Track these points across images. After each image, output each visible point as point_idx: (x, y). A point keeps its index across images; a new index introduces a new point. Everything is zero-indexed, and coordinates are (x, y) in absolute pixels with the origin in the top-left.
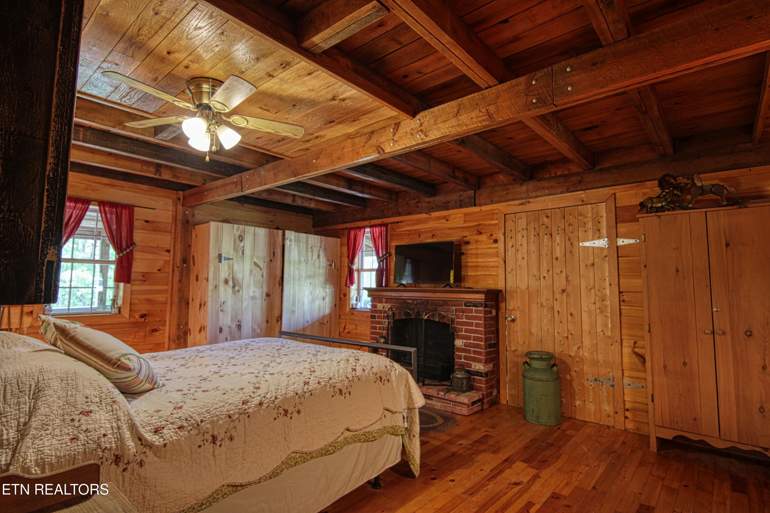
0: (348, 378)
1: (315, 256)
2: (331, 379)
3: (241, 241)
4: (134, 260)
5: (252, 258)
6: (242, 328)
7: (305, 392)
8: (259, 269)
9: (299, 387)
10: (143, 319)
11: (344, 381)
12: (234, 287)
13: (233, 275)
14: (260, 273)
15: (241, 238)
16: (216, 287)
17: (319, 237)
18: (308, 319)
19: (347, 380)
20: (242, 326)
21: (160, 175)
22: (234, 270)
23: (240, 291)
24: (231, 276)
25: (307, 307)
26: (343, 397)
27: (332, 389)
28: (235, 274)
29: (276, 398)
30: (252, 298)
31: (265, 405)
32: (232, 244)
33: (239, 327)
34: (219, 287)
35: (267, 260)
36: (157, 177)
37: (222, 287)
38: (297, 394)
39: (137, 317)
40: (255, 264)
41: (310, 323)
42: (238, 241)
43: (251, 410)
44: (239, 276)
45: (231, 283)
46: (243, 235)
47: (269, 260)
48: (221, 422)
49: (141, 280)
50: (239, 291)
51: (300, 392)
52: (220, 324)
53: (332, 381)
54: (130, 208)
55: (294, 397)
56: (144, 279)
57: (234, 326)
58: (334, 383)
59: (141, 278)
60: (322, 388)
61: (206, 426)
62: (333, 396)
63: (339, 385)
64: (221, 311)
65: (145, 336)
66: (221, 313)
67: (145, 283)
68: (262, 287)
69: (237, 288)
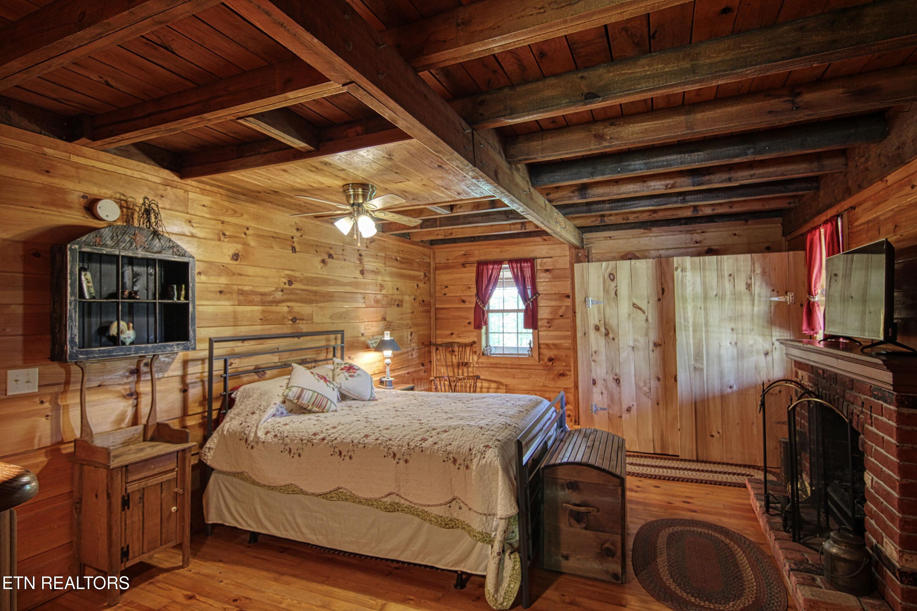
0: (409, 445)
1: (741, 286)
2: (390, 440)
3: (613, 280)
4: (539, 308)
5: (630, 297)
6: (621, 383)
7: (359, 443)
8: (639, 311)
9: (357, 437)
10: (551, 363)
11: (402, 446)
12: (607, 334)
13: (605, 321)
14: (643, 317)
15: (612, 277)
16: (585, 334)
17: (749, 256)
18: (732, 382)
19: (407, 446)
20: (621, 380)
21: (525, 229)
22: (607, 315)
23: (616, 339)
24: (602, 322)
25: (728, 366)
26: (395, 462)
27: (386, 449)
28: (607, 320)
29: (336, 439)
30: (633, 348)
31: (326, 441)
32: (602, 286)
33: (618, 381)
34: (589, 334)
35: (654, 299)
36: (523, 231)
37: (592, 334)
38: (352, 442)
39: (546, 360)
40: (634, 305)
41: (735, 388)
42: (608, 281)
43: (315, 441)
44: (613, 322)
45: (603, 329)
46: (614, 272)
47: (656, 299)
48: (296, 442)
49: (546, 327)
50: (613, 339)
51: (356, 441)
52: (594, 376)
53: (391, 442)
54: (531, 261)
55: (349, 443)
56: (549, 325)
57: (611, 379)
58: (391, 445)
59: (546, 324)
60: (376, 445)
61: (288, 440)
62: (385, 456)
63: (395, 449)
64: (594, 361)
65: (554, 379)
66: (593, 363)
67: (551, 328)
68: (647, 335)
69: (611, 336)
